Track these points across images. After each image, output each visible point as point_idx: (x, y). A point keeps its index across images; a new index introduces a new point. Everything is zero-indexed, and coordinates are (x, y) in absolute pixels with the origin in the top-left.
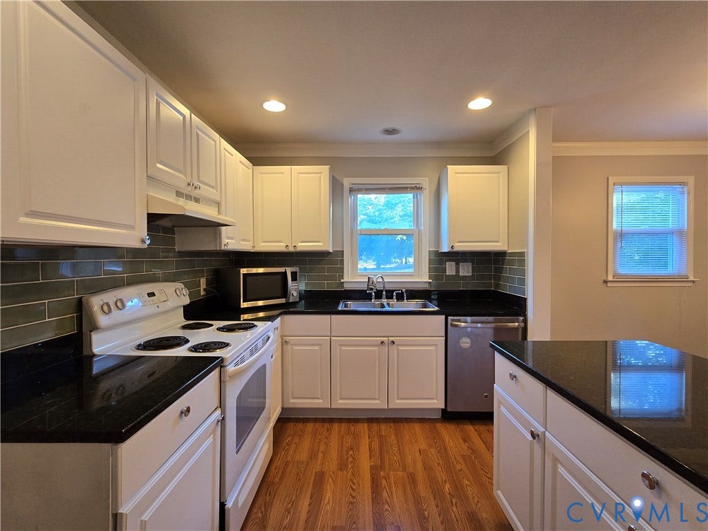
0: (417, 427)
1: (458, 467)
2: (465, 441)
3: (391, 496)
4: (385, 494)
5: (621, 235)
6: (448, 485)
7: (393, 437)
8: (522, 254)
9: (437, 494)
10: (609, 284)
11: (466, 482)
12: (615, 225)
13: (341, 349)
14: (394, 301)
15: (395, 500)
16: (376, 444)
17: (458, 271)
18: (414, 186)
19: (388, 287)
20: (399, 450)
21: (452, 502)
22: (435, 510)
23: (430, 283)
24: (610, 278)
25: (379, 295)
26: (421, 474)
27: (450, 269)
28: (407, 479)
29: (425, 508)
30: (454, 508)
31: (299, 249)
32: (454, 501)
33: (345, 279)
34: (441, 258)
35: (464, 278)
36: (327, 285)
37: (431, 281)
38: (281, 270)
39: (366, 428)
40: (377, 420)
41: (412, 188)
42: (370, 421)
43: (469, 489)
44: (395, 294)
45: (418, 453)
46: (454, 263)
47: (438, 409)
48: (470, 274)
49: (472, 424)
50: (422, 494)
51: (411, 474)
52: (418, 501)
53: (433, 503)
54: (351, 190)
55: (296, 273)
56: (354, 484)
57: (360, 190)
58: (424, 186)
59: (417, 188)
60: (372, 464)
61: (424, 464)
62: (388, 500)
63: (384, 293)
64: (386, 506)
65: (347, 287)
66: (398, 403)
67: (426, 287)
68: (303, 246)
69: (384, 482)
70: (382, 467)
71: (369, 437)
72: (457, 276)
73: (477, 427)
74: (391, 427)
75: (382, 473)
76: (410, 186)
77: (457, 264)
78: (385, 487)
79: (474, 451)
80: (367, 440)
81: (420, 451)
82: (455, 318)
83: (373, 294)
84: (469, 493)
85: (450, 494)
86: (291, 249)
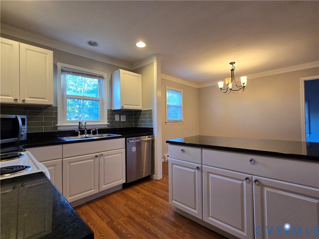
0: (114, 196)
1: (144, 204)
2: (139, 193)
3: (127, 230)
4: (124, 231)
5: (169, 106)
6: (146, 212)
7: (107, 205)
8: (151, 110)
9: (145, 218)
10: (167, 123)
11: (151, 207)
12: (168, 103)
13: (70, 165)
14: (91, 135)
15: (130, 230)
16: (100, 212)
17: (120, 119)
18: (100, 76)
19: (88, 128)
20: (114, 209)
21: (152, 217)
22: (150, 224)
23: (108, 125)
24: (167, 121)
25: (83, 133)
26: (132, 214)
27: (117, 118)
28: (128, 219)
29: (145, 226)
30: (155, 219)
31: (27, 102)
32: (153, 216)
33: (59, 124)
34: (113, 113)
35: (123, 122)
36: (43, 129)
37: (108, 124)
38: (13, 116)
39: (89, 208)
40: (92, 201)
41: (99, 77)
42: (88, 203)
43: (154, 209)
44: (92, 131)
45: (124, 207)
46: (118, 115)
47: (121, 185)
48: (125, 120)
49: (136, 186)
50: (140, 221)
51: (128, 216)
52: (140, 225)
53: (146, 222)
54: (63, 71)
55: (24, 119)
56: (104, 236)
57: (69, 72)
58: (105, 77)
59: (101, 77)
60: (106, 222)
61: (130, 209)
62: (127, 232)
63: (86, 131)
64: (129, 236)
65: (60, 129)
66: (104, 187)
67: (107, 127)
68: (29, 101)
69: (119, 226)
70: (112, 221)
71: (94, 211)
72: (120, 121)
73: (139, 186)
74: (102, 202)
75: (114, 223)
76: (98, 75)
77: (120, 116)
78: (121, 228)
79: (145, 195)
80: (94, 213)
81: (124, 205)
82: (130, 138)
83: (79, 132)
84: (156, 211)
85: (149, 215)
86: (20, 102)
